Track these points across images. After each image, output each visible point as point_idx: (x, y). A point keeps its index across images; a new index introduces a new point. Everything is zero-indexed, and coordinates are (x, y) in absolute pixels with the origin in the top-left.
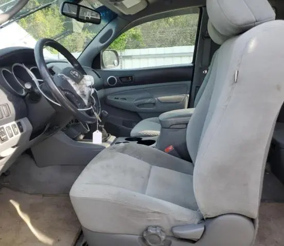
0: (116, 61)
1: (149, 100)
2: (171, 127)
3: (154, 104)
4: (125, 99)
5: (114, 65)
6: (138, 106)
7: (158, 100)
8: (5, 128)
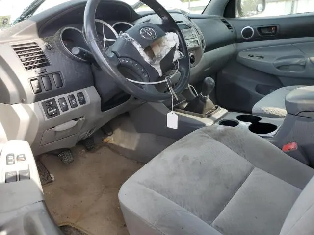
0: (260, 6)
1: (297, 61)
2: (301, 114)
3: (304, 66)
4: (263, 58)
5: (257, 11)
6: (278, 68)
7: (310, 60)
8: (57, 101)
